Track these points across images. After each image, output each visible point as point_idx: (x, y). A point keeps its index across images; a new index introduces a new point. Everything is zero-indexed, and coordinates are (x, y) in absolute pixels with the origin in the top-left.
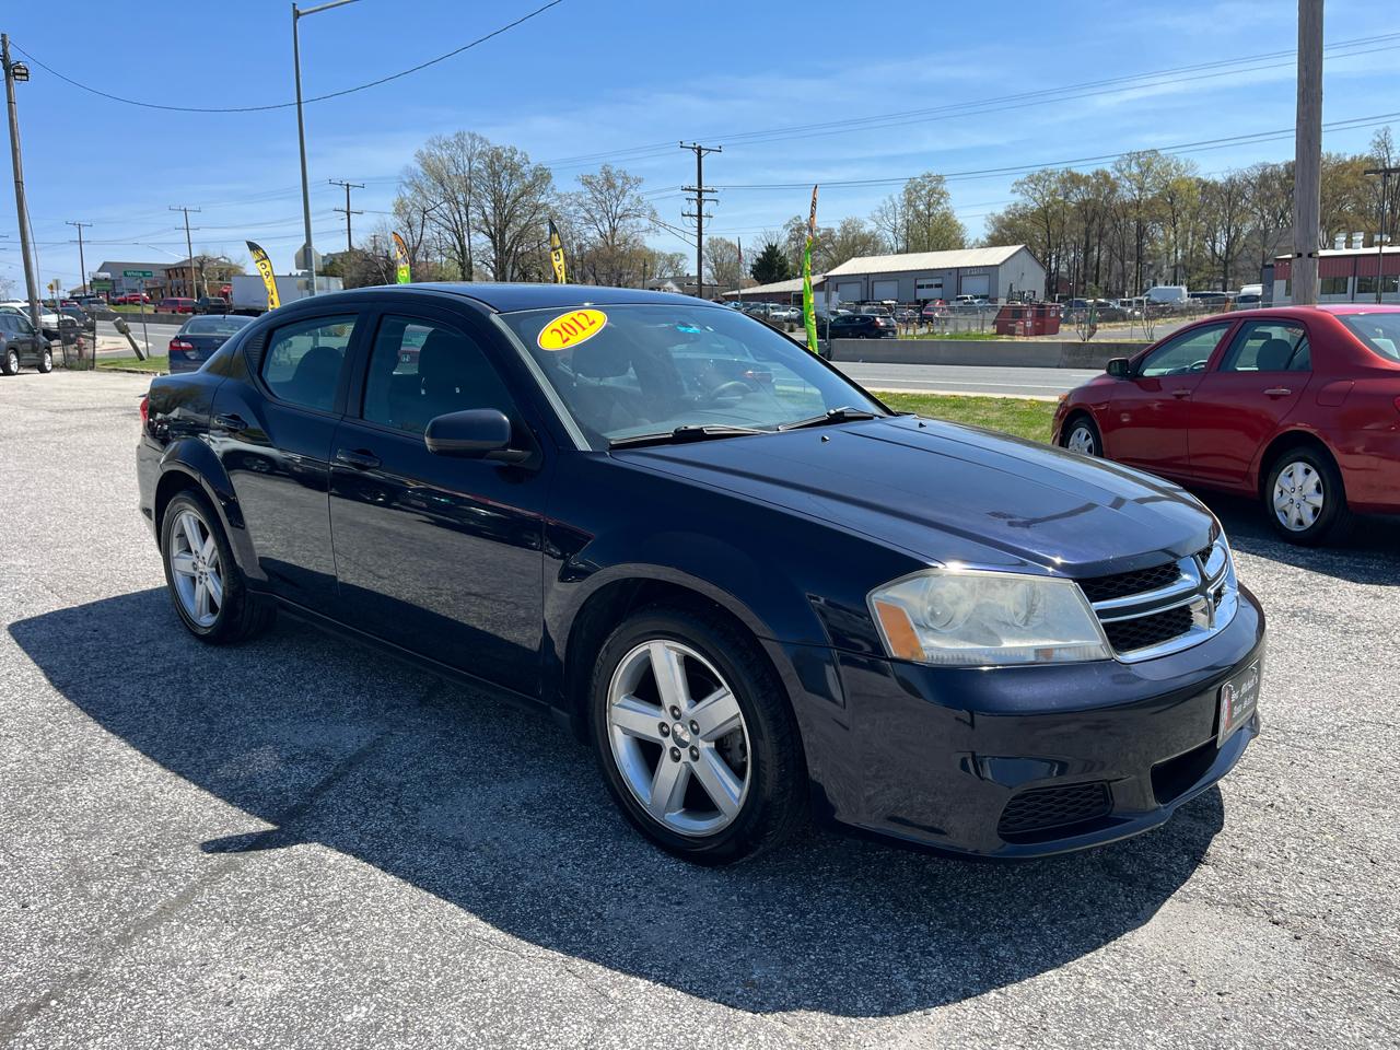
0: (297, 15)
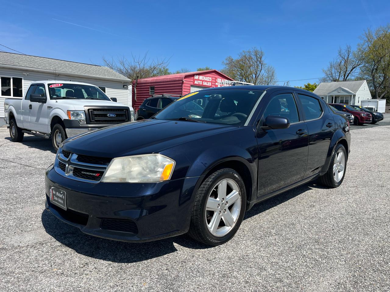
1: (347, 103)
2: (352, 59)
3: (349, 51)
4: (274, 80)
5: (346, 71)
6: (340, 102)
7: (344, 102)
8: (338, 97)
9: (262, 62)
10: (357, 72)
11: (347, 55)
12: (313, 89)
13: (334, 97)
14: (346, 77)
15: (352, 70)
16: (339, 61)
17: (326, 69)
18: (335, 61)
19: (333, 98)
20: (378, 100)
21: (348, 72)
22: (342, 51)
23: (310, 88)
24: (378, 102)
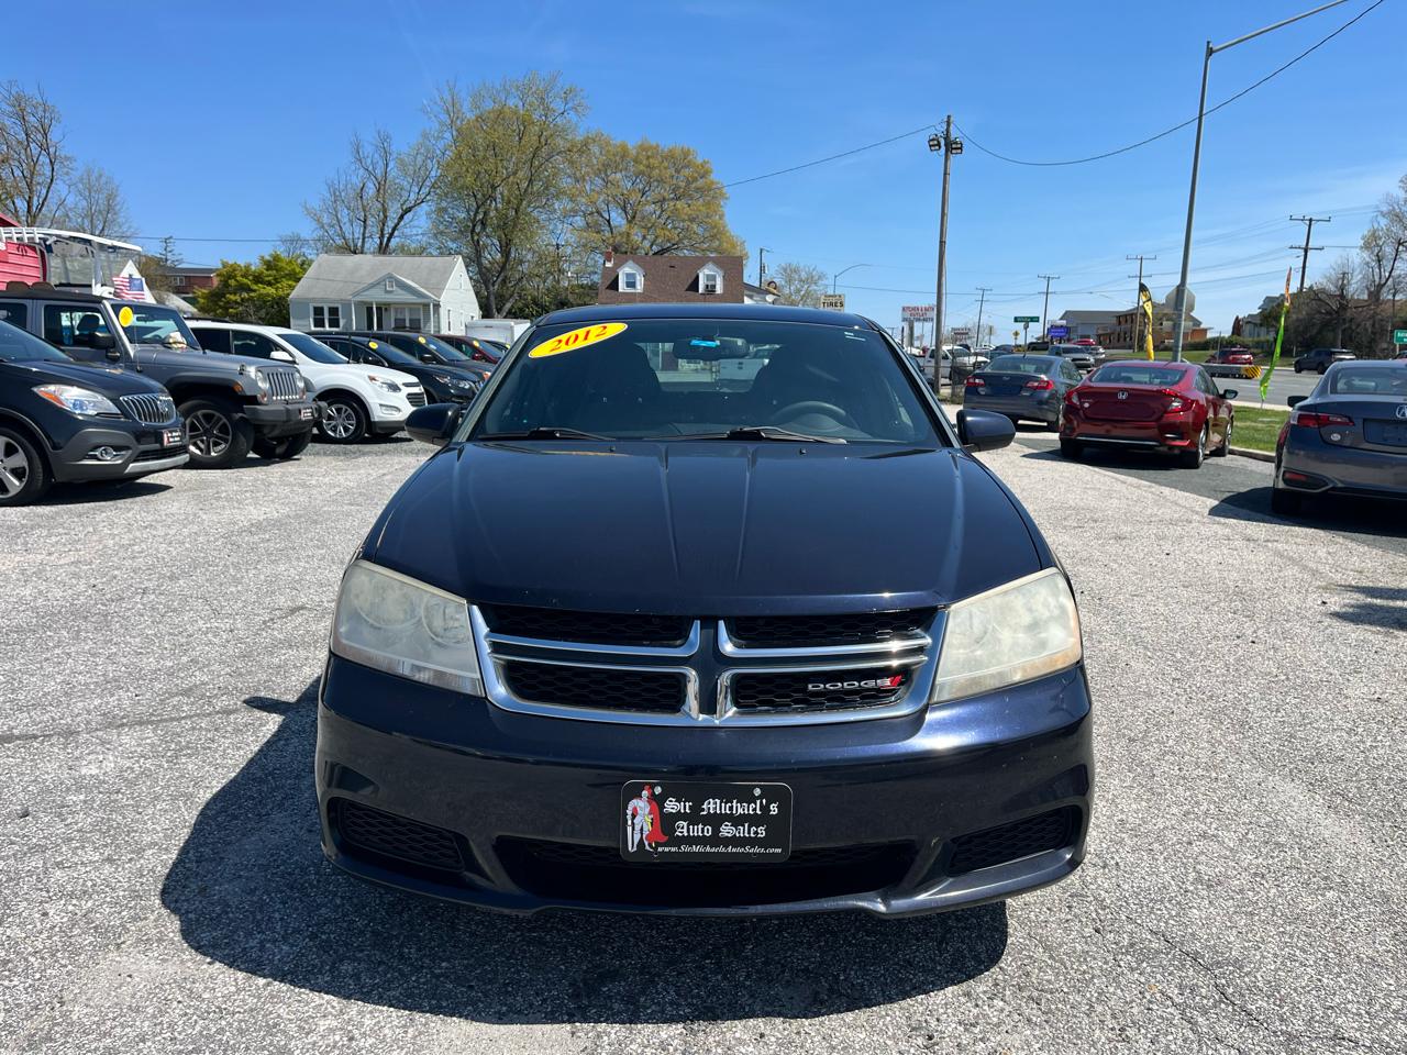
0: (1210, 52)
1: (416, 327)
2: (397, 181)
3: (388, 149)
4: (120, 227)
5: (386, 217)
6: (393, 326)
7: (408, 324)
8: (386, 309)
9: (52, 150)
10: (420, 224)
11: (381, 163)
12: (295, 273)
13: (375, 309)
14: (385, 240)
15: (402, 217)
16: (356, 181)
17: (316, 204)
18: (343, 182)
19: (370, 310)
20: (512, 324)
21: (391, 224)
22: (363, 146)
23: (281, 271)
24: (512, 327)
